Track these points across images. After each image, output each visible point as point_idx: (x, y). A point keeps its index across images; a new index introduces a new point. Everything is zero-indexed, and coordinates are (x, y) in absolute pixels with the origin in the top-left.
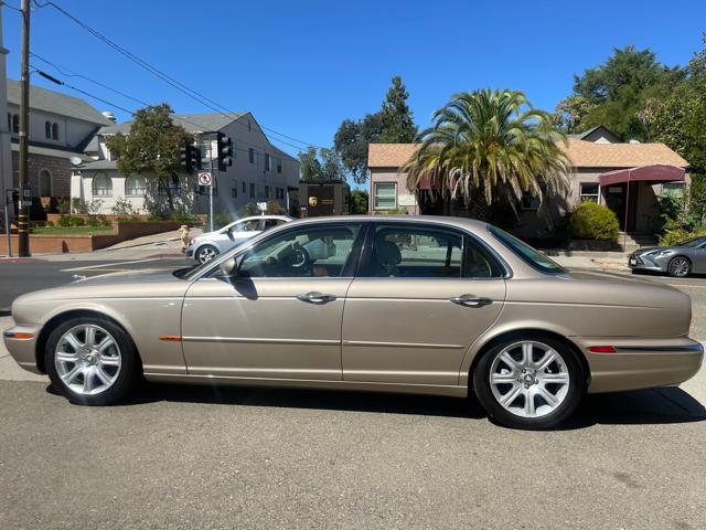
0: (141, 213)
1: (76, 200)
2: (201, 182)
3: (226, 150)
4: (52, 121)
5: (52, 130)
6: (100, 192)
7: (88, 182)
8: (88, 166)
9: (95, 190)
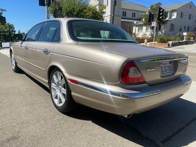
0: (149, 37)
1: (134, 33)
2: (153, 25)
3: (161, 14)
4: (134, 12)
5: (134, 15)
6: (140, 31)
7: (137, 28)
8: (138, 24)
9: (139, 30)
